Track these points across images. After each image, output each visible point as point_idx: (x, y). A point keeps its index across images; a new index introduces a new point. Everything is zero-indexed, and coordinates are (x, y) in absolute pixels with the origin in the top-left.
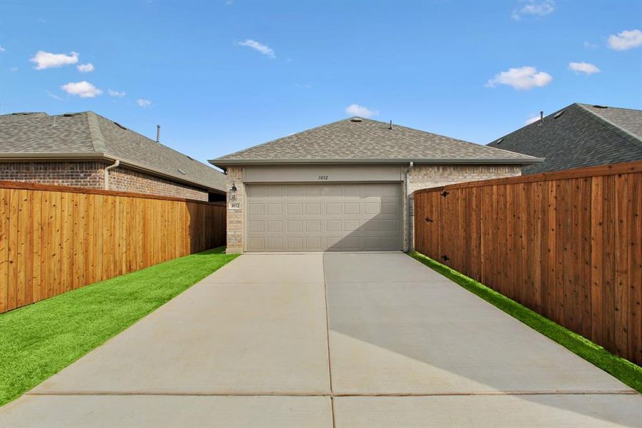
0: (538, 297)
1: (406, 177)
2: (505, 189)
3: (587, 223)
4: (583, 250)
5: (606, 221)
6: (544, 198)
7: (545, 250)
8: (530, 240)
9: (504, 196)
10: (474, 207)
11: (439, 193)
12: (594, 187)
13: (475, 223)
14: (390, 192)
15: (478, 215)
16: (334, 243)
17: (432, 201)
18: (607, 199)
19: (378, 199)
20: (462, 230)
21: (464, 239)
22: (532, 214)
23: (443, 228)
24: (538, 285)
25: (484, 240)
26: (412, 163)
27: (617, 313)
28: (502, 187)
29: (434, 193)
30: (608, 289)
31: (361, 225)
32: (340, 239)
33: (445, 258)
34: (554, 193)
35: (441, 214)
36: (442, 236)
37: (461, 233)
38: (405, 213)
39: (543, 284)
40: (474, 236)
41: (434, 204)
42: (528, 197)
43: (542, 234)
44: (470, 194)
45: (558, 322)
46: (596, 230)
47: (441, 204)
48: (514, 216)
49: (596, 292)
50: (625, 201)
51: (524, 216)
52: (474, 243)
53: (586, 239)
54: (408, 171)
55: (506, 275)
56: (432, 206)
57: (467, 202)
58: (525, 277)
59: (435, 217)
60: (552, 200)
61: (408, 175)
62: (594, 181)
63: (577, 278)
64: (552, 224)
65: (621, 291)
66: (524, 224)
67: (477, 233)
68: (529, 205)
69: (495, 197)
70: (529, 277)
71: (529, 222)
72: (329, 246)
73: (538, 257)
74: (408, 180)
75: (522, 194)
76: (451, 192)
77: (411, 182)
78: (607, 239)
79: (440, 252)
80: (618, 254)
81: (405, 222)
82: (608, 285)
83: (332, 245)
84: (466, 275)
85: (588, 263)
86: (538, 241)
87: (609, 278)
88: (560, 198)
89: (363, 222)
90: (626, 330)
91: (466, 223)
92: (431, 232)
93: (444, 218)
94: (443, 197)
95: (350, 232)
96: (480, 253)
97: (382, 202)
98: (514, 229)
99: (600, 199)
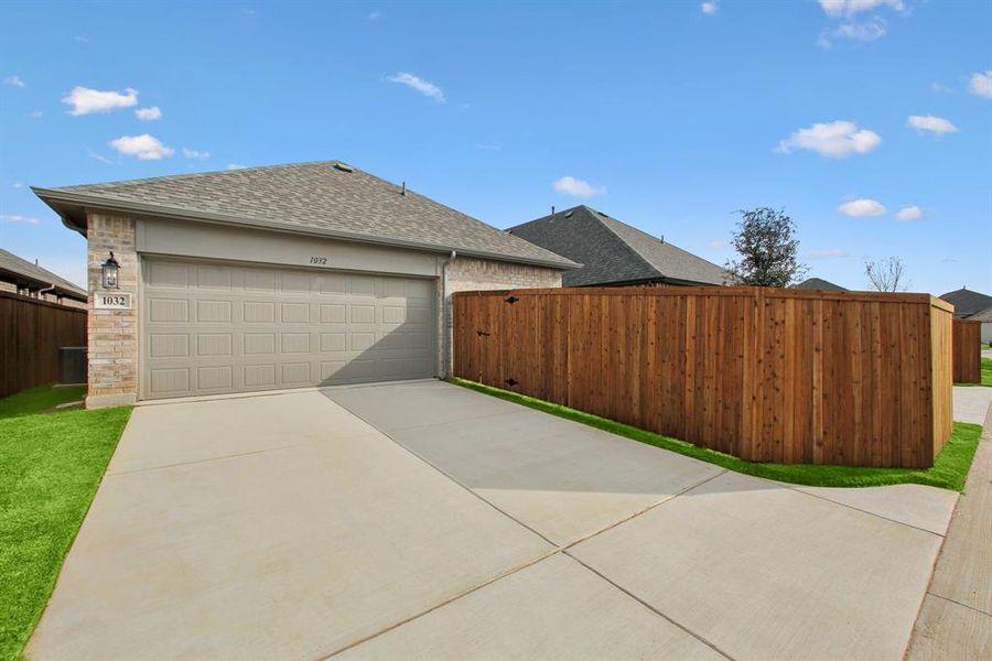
0: (636, 412)
1: (443, 272)
2: (600, 300)
3: (683, 338)
4: (680, 362)
5: (698, 335)
6: (643, 312)
7: (644, 363)
8: (629, 355)
9: (599, 307)
10: (558, 318)
11: (501, 298)
12: (688, 305)
13: (559, 337)
14: (419, 292)
15: (564, 330)
16: (334, 371)
17: (488, 308)
18: (699, 316)
19: (403, 301)
20: (540, 346)
21: (543, 356)
22: (631, 327)
23: (507, 344)
24: (636, 399)
25: (572, 356)
26: (454, 253)
27: (706, 413)
28: (596, 298)
29: (492, 298)
30: (699, 393)
31: (378, 339)
32: (344, 364)
33: (512, 382)
34: (654, 308)
35: (504, 326)
36: (506, 353)
37: (539, 349)
38: (441, 323)
39: (642, 397)
40: (558, 352)
41: (491, 311)
42: (627, 311)
43: (642, 348)
44: (553, 302)
45: (656, 432)
46: (690, 344)
47: (504, 312)
48: (611, 329)
49: (689, 397)
50: (713, 318)
51: (622, 331)
52: (557, 361)
53: (682, 351)
54: (447, 264)
55: (601, 394)
56: (489, 315)
57: (548, 312)
58: (622, 392)
59: (493, 329)
60: (652, 315)
61: (446, 270)
62: (689, 300)
63: (673, 386)
64: (652, 337)
65: (708, 395)
66: (623, 339)
67: (562, 350)
68: (627, 318)
69: (586, 308)
70: (627, 392)
71: (627, 335)
72: (324, 378)
73: (636, 371)
74: (446, 276)
75: (620, 306)
76: (521, 298)
77: (450, 280)
78: (699, 351)
79: (502, 375)
80: (706, 363)
81: (441, 337)
82: (699, 389)
83: (329, 375)
84: (546, 400)
85: (683, 373)
86: (637, 355)
87: (699, 384)
88: (660, 313)
89: (379, 337)
90: (711, 426)
91: (546, 338)
92: (486, 350)
93: (510, 330)
94: (508, 304)
95: (359, 353)
96: (566, 372)
97: (409, 307)
98: (611, 344)
99: (694, 316)
